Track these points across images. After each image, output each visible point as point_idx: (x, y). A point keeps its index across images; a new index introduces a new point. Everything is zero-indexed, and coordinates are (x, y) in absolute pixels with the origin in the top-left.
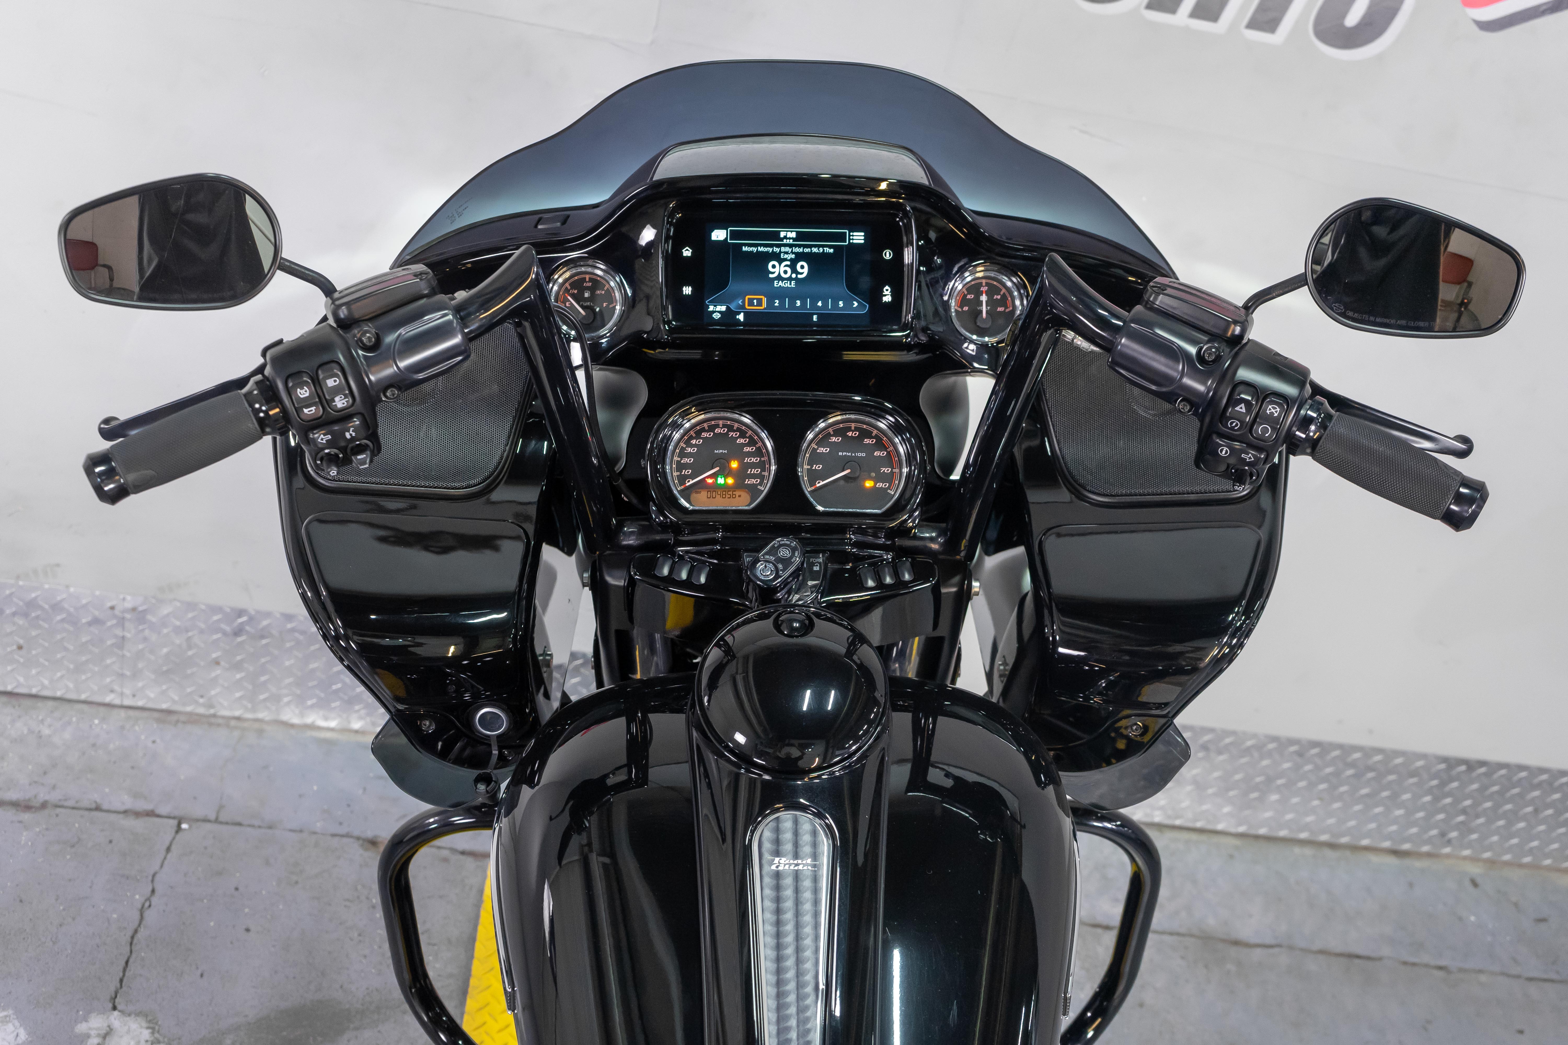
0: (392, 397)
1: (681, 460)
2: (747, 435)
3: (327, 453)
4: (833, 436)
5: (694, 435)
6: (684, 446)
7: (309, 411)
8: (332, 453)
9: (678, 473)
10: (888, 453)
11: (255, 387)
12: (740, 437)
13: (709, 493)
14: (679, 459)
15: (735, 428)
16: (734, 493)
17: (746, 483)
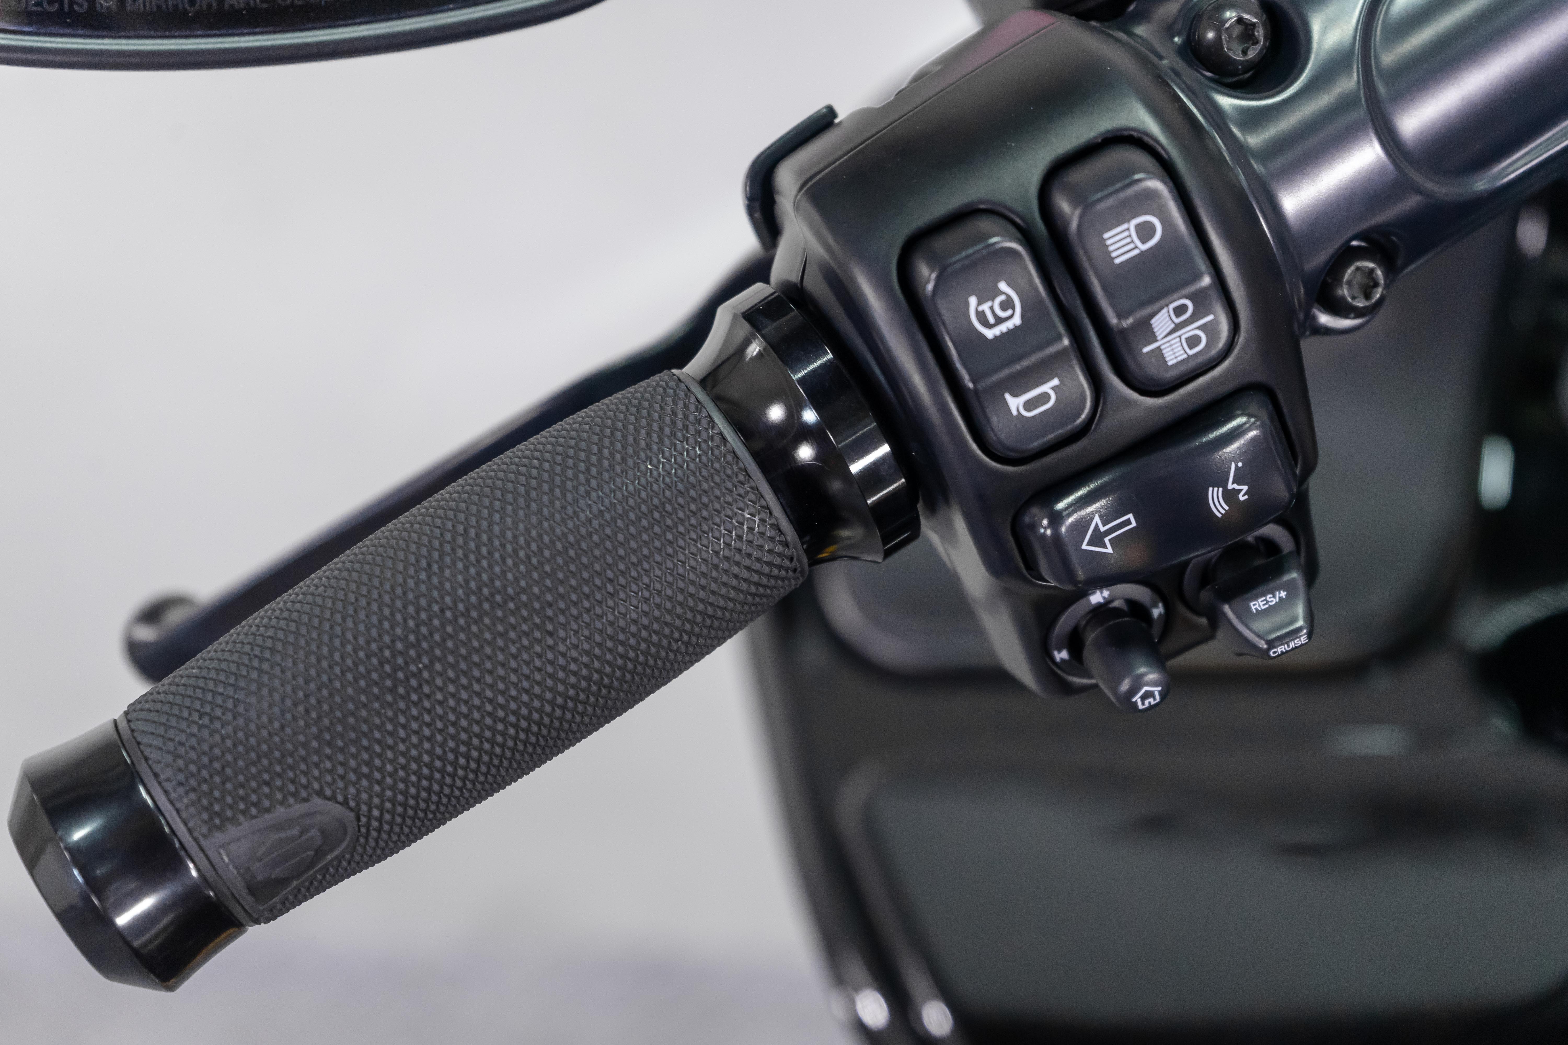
0: (1361, 303)
3: (1099, 607)
7: (1029, 405)
8: (1116, 604)
11: (745, 328)
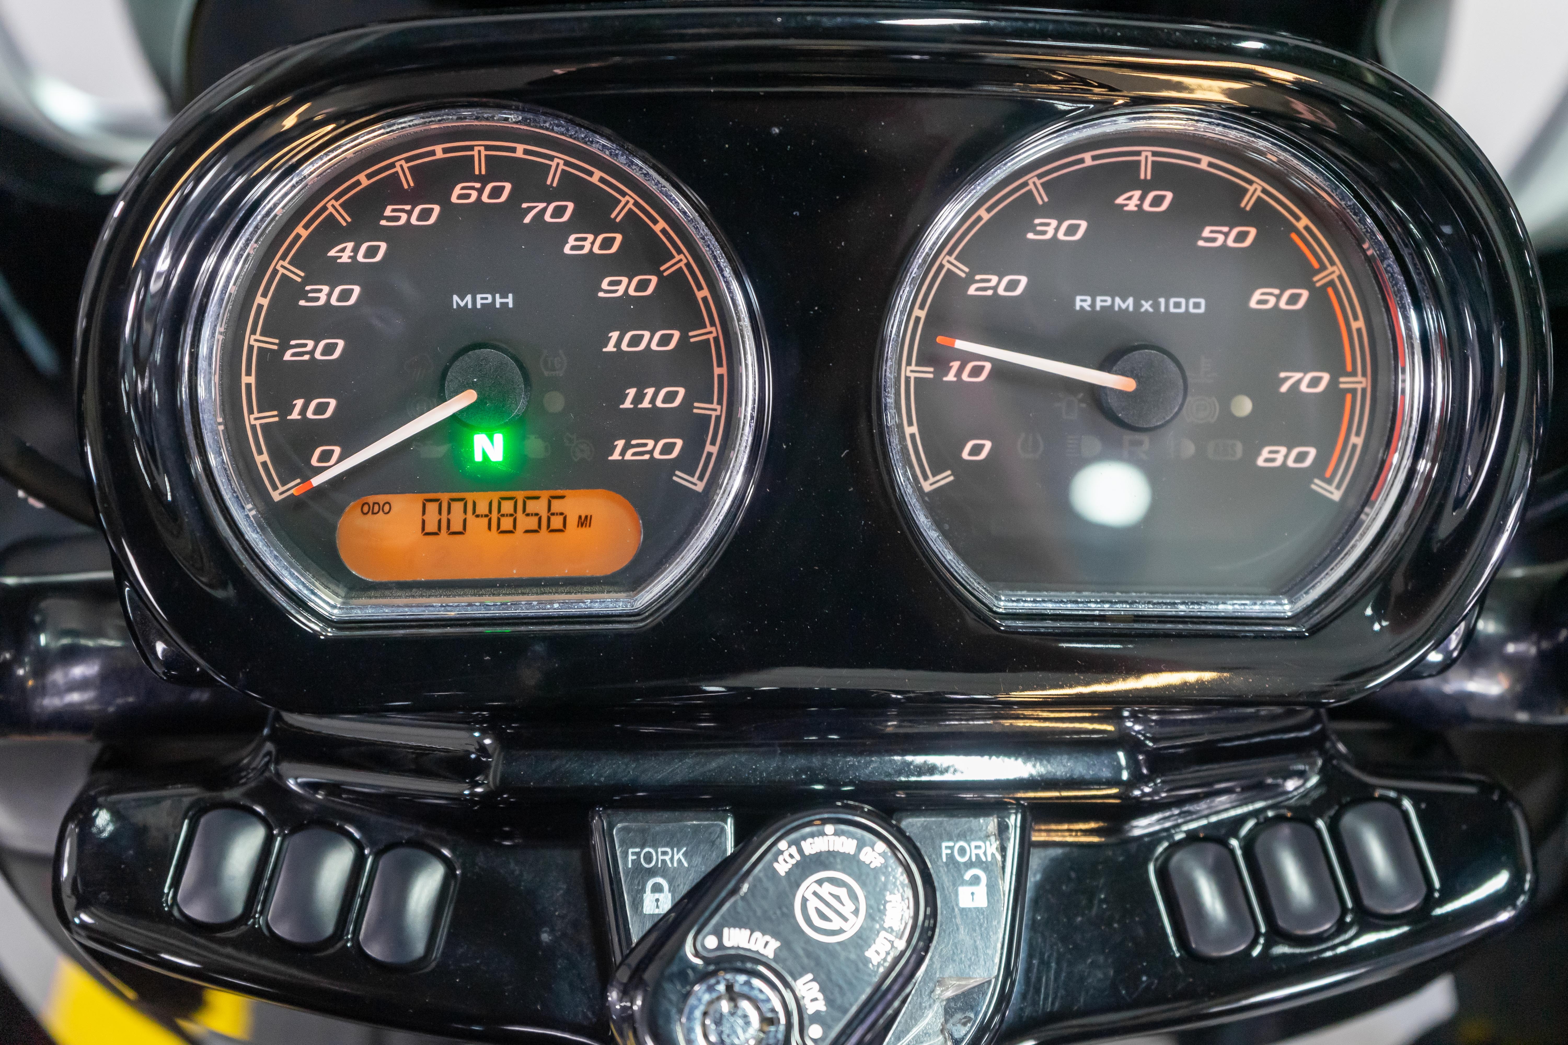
1: (284, 346)
2: (618, 214)
4: (1047, 211)
5: (344, 219)
6: (297, 275)
9: (272, 417)
10: (1319, 296)
12: (580, 223)
13: (432, 507)
14: (272, 344)
15: (553, 180)
16: (557, 505)
17: (616, 456)
